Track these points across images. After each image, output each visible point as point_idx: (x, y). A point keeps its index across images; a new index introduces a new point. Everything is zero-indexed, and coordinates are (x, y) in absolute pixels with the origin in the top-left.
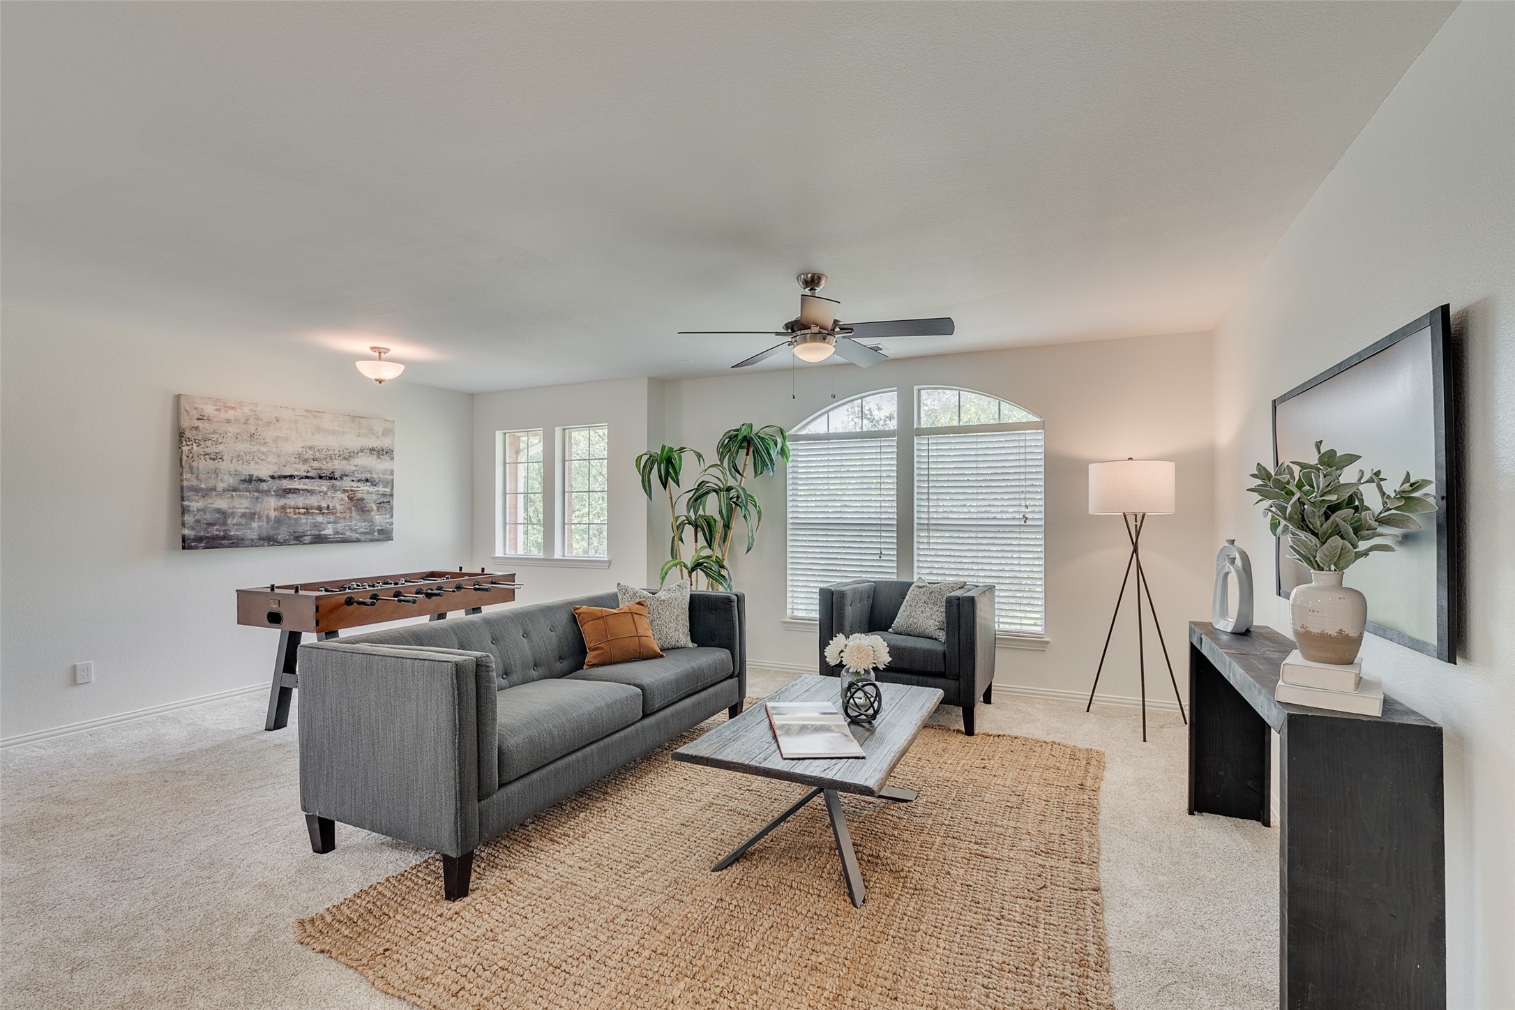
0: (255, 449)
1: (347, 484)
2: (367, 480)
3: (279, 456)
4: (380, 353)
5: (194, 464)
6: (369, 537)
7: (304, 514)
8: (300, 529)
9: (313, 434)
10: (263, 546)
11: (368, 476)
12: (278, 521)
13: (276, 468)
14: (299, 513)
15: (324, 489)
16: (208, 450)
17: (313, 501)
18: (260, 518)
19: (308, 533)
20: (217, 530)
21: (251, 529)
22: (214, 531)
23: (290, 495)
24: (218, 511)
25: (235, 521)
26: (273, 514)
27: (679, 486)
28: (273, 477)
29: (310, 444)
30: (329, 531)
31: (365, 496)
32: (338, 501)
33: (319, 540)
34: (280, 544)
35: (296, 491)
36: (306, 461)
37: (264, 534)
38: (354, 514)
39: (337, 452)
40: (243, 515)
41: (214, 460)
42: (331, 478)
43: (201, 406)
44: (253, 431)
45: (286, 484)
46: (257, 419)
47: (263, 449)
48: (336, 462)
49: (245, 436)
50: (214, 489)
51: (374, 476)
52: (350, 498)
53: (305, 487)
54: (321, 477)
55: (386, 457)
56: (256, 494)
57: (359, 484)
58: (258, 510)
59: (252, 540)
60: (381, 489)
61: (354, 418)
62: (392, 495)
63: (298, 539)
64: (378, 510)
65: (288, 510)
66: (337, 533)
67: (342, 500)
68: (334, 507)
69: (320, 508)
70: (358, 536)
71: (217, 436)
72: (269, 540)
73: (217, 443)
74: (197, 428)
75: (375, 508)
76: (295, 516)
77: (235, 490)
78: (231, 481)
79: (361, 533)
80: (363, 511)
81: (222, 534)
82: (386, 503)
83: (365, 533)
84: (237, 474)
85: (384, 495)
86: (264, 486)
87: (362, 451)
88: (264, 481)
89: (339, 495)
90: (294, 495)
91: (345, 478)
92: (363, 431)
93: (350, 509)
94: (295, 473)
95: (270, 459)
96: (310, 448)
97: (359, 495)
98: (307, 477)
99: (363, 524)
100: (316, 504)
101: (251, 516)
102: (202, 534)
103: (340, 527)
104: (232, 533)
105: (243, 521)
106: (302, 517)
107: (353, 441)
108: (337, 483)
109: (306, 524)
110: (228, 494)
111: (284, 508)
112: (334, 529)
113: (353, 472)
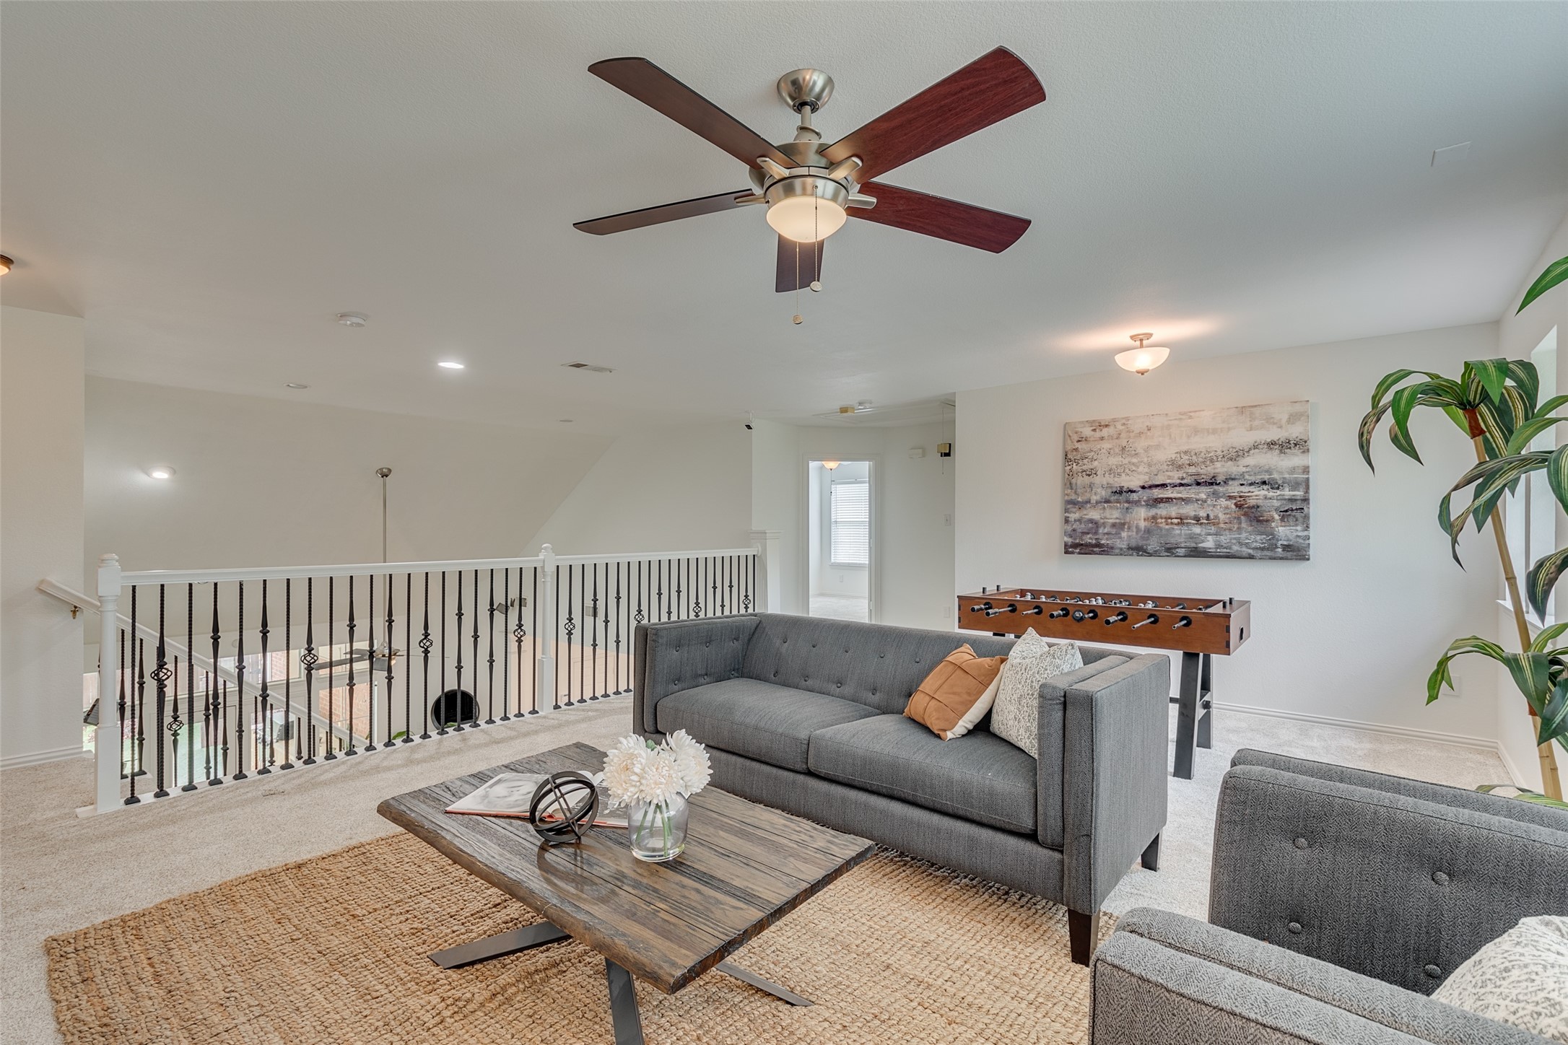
0: (1126, 461)
1: (1234, 488)
2: (1264, 483)
3: (1150, 465)
4: (1141, 341)
5: (1074, 481)
6: (1269, 553)
7: (1178, 524)
8: (1173, 541)
9: (1189, 437)
10: (1132, 555)
11: (1266, 477)
12: (1148, 531)
13: (1147, 478)
14: (1172, 523)
15: (1203, 496)
16: (1084, 468)
17: (1189, 510)
18: (1129, 528)
19: (1183, 545)
20: (1090, 538)
21: (1120, 538)
22: (1088, 539)
23: (1162, 505)
24: (1091, 521)
25: (1106, 531)
26: (1143, 524)
28: (1143, 487)
29: (1185, 448)
30: (1209, 543)
31: (1260, 502)
32: (1221, 509)
33: (1196, 553)
34: (1150, 555)
35: (1168, 500)
36: (1180, 467)
37: (1133, 544)
38: (1244, 525)
39: (1219, 453)
40: (1114, 525)
41: (1089, 475)
42: (1211, 484)
43: (1080, 430)
44: (1124, 444)
45: (1157, 493)
46: (1129, 432)
47: (1134, 460)
48: (1218, 465)
49: (1117, 450)
50: (1088, 502)
51: (1275, 476)
52: (1239, 506)
53: (1180, 495)
54: (1198, 484)
55: (1296, 451)
56: (1126, 505)
57: (1251, 489)
58: (1128, 520)
59: (1121, 549)
60: (1287, 493)
61: (1242, 410)
62: (1306, 500)
63: (1170, 551)
64: (1282, 520)
65: (1159, 520)
66: (1219, 546)
67: (1227, 508)
68: (1216, 517)
69: (1197, 519)
70: (1251, 551)
71: (1093, 453)
72: (1138, 550)
73: (1093, 460)
74: (1076, 450)
75: (1277, 517)
76: (1167, 527)
77: (1107, 501)
78: (1104, 493)
79: (1256, 548)
80: (1258, 521)
81: (1094, 542)
82: (1296, 511)
83: (1262, 549)
84: (1109, 486)
85: (1292, 500)
86: (1134, 497)
87: (1255, 447)
88: (1132, 491)
89: (1223, 502)
90: (1167, 505)
91: (1230, 483)
92: (1256, 423)
93: (1239, 518)
94: (1168, 481)
95: (1141, 469)
96: (1186, 453)
97: (1252, 502)
98: (1181, 485)
99: (1258, 538)
100: (1192, 514)
101: (1120, 526)
102: (1077, 541)
103: (1224, 539)
104: (1103, 542)
105: (1114, 531)
106: (1176, 527)
107: (1242, 438)
108: (1220, 489)
109: (1180, 535)
110: (1100, 506)
111: (1154, 518)
112: (1215, 541)
113: (1243, 474)
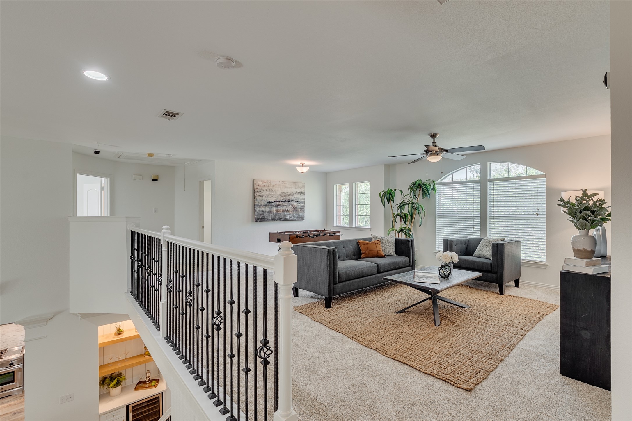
0: (270, 194)
1: (292, 203)
2: (298, 202)
3: (276, 195)
4: (302, 165)
5: (257, 198)
6: (298, 219)
7: (282, 212)
8: (281, 216)
9: (284, 189)
10: (272, 221)
11: (298, 200)
12: (276, 214)
13: (275, 199)
14: (281, 212)
15: (287, 204)
16: (260, 194)
17: (284, 208)
18: (272, 213)
19: (283, 218)
20: (262, 216)
21: (270, 216)
22: (262, 217)
23: (279, 207)
24: (262, 211)
25: (266, 214)
26: (275, 212)
27: (394, 202)
28: (275, 201)
29: (283, 191)
30: (288, 217)
31: (297, 207)
32: (290, 208)
33: (286, 220)
34: (276, 221)
35: (280, 205)
36: (282, 196)
37: (273, 218)
38: (294, 212)
39: (290, 194)
40: (268, 212)
41: (261, 197)
42: (288, 201)
43: (258, 182)
44: (270, 188)
45: (278, 203)
46: (271, 185)
47: (272, 193)
48: (290, 196)
49: (268, 190)
50: (261, 205)
51: (300, 200)
52: (293, 207)
53: (282, 204)
54: (286, 201)
55: (303, 195)
56: (271, 206)
57: (296, 203)
58: (271, 211)
59: (270, 219)
60: (301, 204)
61: (294, 183)
62: (304, 206)
63: (280, 219)
64: (300, 211)
65: (278, 211)
66: (290, 218)
67: (291, 208)
68: (289, 210)
69: (286, 210)
70: (295, 219)
71: (262, 190)
72: (274, 220)
73: (262, 192)
74: (258, 188)
75: (300, 210)
76: (280, 213)
77: (266, 205)
78: (265, 203)
79: (296, 218)
80: (297, 211)
81: (263, 217)
82: (302, 209)
83: (297, 218)
84: (266, 201)
85: (302, 206)
86: (273, 204)
87: (296, 193)
88: (272, 203)
89: (291, 206)
90: (280, 207)
91: (292, 201)
92: (297, 187)
93: (293, 210)
94: (280, 200)
95: (274, 196)
96: (283, 193)
97: (296, 206)
98: (283, 201)
99: (297, 215)
100: (285, 209)
101: (270, 212)
102: (259, 217)
103: (291, 216)
104: (265, 217)
105: (268, 214)
106: (282, 213)
107: (294, 190)
108: (290, 203)
109: (282, 215)
110: (264, 206)
111: (277, 210)
112: (289, 216)
113: (294, 199)
